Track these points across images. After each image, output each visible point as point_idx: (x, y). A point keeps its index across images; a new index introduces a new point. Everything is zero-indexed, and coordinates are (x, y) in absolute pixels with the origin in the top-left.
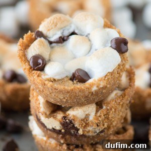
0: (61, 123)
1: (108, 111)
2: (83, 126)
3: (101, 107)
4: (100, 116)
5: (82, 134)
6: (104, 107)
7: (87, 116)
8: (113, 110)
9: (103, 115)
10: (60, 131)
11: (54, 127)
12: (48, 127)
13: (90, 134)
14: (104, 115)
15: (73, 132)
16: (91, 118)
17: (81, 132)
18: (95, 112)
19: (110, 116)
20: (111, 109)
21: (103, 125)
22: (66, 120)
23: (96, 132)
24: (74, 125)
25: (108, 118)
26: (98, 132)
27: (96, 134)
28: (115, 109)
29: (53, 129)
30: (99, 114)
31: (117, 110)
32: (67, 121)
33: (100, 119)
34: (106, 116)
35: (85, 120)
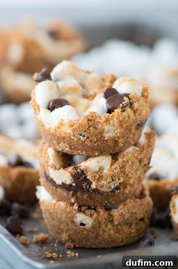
0: (72, 175)
1: (124, 164)
2: (97, 178)
3: (117, 160)
4: (115, 169)
5: (95, 187)
6: (120, 160)
7: (101, 169)
8: (130, 162)
9: (118, 168)
10: (71, 185)
11: (64, 182)
12: (57, 183)
13: (104, 189)
14: (120, 168)
15: (85, 187)
16: (106, 171)
17: (94, 186)
18: (109, 166)
19: (126, 170)
20: (128, 162)
21: (119, 180)
22: (77, 170)
23: (111, 188)
24: (86, 177)
25: (124, 172)
26: (113, 187)
27: (111, 190)
28: (132, 163)
29: (63, 184)
30: (114, 167)
31: (134, 164)
32: (79, 171)
33: (115, 171)
34: (122, 170)
35: (99, 173)
